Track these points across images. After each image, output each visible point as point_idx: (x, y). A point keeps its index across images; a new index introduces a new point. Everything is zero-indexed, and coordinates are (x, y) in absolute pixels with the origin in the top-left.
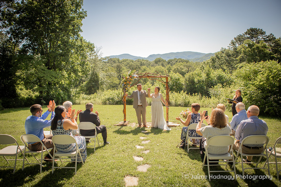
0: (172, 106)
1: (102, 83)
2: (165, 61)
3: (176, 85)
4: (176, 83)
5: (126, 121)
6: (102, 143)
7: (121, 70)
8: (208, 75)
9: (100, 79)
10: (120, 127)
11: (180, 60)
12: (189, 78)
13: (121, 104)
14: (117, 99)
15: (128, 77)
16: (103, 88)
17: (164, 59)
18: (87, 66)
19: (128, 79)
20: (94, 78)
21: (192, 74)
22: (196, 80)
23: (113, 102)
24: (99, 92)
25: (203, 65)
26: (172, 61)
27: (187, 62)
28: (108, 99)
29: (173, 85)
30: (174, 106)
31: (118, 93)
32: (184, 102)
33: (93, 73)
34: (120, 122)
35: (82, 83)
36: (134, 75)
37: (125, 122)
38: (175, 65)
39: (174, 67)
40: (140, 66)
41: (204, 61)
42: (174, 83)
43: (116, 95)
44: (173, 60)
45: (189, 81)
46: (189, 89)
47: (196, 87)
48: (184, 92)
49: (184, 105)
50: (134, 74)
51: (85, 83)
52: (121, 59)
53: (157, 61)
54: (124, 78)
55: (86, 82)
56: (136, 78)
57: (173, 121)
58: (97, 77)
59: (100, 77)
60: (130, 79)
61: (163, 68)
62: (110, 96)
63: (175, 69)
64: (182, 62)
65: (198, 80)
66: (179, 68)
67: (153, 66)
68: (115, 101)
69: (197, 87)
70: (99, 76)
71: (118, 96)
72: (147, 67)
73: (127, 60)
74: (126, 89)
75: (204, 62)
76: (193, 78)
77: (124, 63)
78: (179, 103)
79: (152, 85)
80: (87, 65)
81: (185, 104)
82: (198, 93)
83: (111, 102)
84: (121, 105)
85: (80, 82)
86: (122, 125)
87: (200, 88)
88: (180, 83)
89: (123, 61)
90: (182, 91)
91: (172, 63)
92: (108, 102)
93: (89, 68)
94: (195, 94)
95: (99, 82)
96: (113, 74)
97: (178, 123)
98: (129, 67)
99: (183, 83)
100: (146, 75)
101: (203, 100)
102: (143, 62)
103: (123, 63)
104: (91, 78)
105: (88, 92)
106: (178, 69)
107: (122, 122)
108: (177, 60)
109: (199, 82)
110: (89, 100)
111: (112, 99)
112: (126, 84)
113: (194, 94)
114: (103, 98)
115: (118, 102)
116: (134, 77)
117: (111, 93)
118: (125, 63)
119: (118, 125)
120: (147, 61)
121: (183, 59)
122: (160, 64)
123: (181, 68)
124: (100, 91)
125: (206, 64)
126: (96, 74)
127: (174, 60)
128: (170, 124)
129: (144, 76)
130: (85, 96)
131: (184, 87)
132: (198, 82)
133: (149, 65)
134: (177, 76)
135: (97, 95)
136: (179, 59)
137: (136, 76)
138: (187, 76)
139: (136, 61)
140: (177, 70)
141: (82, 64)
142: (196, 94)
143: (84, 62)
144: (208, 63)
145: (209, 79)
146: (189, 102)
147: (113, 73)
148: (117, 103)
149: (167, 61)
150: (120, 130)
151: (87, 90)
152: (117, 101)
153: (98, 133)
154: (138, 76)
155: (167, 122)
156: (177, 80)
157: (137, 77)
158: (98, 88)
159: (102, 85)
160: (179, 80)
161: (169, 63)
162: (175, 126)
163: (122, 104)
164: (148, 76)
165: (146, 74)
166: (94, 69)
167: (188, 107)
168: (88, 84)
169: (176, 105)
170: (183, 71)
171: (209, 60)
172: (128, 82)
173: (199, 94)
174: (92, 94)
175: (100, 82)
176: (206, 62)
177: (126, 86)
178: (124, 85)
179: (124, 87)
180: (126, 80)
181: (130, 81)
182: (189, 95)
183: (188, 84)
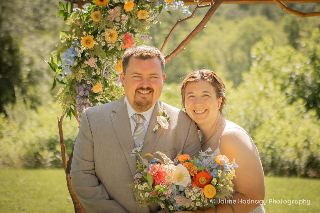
19: (111, 6)
112: (92, 53)
172: (111, 37)
177: (99, 63)
178: (76, 58)
179: (79, 79)
180: (96, 20)
181: (132, 31)
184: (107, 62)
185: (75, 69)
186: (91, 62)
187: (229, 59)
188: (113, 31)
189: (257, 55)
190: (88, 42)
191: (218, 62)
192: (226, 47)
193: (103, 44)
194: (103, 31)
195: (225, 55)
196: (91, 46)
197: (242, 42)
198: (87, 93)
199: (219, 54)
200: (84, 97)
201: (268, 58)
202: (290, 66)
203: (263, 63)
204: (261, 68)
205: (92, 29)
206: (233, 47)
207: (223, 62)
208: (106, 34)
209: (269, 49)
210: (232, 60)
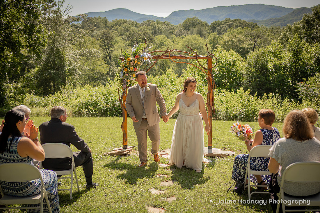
0: (220, 120)
1: (72, 72)
2: (206, 24)
3: (228, 76)
4: (229, 71)
5: (128, 147)
6: (83, 186)
7: (111, 45)
8: (296, 54)
9: (68, 63)
10: (116, 158)
11: (237, 22)
12: (256, 62)
13: (112, 115)
14: (105, 105)
15: (131, 58)
16: (74, 81)
17: (204, 20)
18: (39, 35)
19: (131, 61)
20: (54, 61)
21: (263, 53)
22: (270, 65)
23: (95, 111)
24: (65, 90)
25: (287, 33)
26: (221, 26)
27: (253, 26)
28: (86, 105)
29: (223, 77)
30: (223, 119)
31: (106, 92)
32: (246, 111)
33: (53, 49)
34: (115, 149)
35: (29, 72)
36: (144, 54)
37: (125, 147)
38: (227, 34)
39: (225, 37)
40: (151, 35)
41: (288, 25)
42: (223, 72)
43: (101, 96)
44: (223, 23)
45: (255, 67)
46: (256, 84)
47: (269, 81)
48: (245, 90)
49: (245, 118)
50: (144, 52)
51: (34, 71)
52: (111, 20)
53: (188, 24)
54: (123, 60)
55: (37, 69)
56: (148, 60)
57: (221, 147)
58: (60, 58)
59: (67, 59)
60: (136, 62)
61: (201, 40)
62: (91, 98)
63: (227, 42)
64: (243, 28)
65: (276, 66)
66: (235, 40)
67: (179, 35)
68: (100, 109)
69: (273, 80)
70: (65, 56)
71: (107, 99)
72: (166, 38)
73: (125, 22)
74: (129, 81)
75: (289, 28)
76: (265, 60)
77: (117, 28)
78: (234, 113)
79: (179, 76)
80: (39, 32)
81: (247, 115)
82: (275, 93)
83: (92, 111)
84: (113, 117)
85: (23, 70)
86: (121, 155)
87: (279, 82)
88: (236, 71)
89: (116, 25)
90: (241, 89)
91: (220, 30)
92: (84, 111)
93: (43, 38)
94: (267, 94)
95: (64, 68)
96: (95, 52)
97: (231, 151)
98: (129, 37)
99: (244, 72)
100: (168, 54)
101: (284, 107)
102: (158, 26)
103: (115, 27)
104: (48, 61)
105: (41, 90)
106: (232, 41)
107: (119, 149)
108: (231, 23)
109: (277, 68)
110: (43, 106)
111: (95, 105)
112: (127, 72)
113: (265, 94)
114: (75, 102)
115: (107, 110)
116: (143, 57)
117: (92, 93)
118: (120, 28)
119: (111, 154)
120: (167, 25)
121: (244, 22)
122: (195, 32)
123: (239, 40)
124: (68, 87)
125: (293, 31)
126: (58, 52)
127: (225, 23)
128: (216, 151)
129: (163, 55)
130: (36, 99)
131: (245, 79)
132: (274, 70)
133: (170, 33)
134: (231, 56)
135: (61, 96)
136: (235, 20)
137: (147, 55)
138: (252, 56)
139: (142, 24)
140: (230, 43)
141: (29, 30)
142: (270, 95)
143: (33, 26)
144: (297, 29)
145: (299, 64)
147: (95, 50)
148: (105, 113)
149: (210, 25)
150: (116, 163)
151: (38, 87)
152: (104, 110)
153: (77, 165)
154: (151, 57)
155: (210, 148)
156: (230, 65)
157: (149, 58)
158: (64, 82)
159: (70, 75)
160: (234, 65)
161: (213, 28)
162: (226, 156)
163: (115, 115)
164: (172, 56)
165: (167, 52)
166: (54, 41)
167: (253, 121)
168: (41, 72)
169: (229, 118)
170: (244, 46)
171: (299, 23)
172: (131, 68)
173: (277, 94)
174: (50, 95)
175: (67, 68)
176: (293, 27)
177: (128, 75)
178: (123, 74)
179: (124, 79)
180: (128, 65)
181: (136, 67)
182: (255, 96)
183: (253, 73)
184: (131, 75)
185: (123, 76)
186: (127, 75)
188: (132, 67)
190: (126, 70)
193: (130, 70)
194: (129, 67)
196: (127, 71)
198: (125, 82)
200: (125, 83)
205: (127, 66)
208: (130, 68)
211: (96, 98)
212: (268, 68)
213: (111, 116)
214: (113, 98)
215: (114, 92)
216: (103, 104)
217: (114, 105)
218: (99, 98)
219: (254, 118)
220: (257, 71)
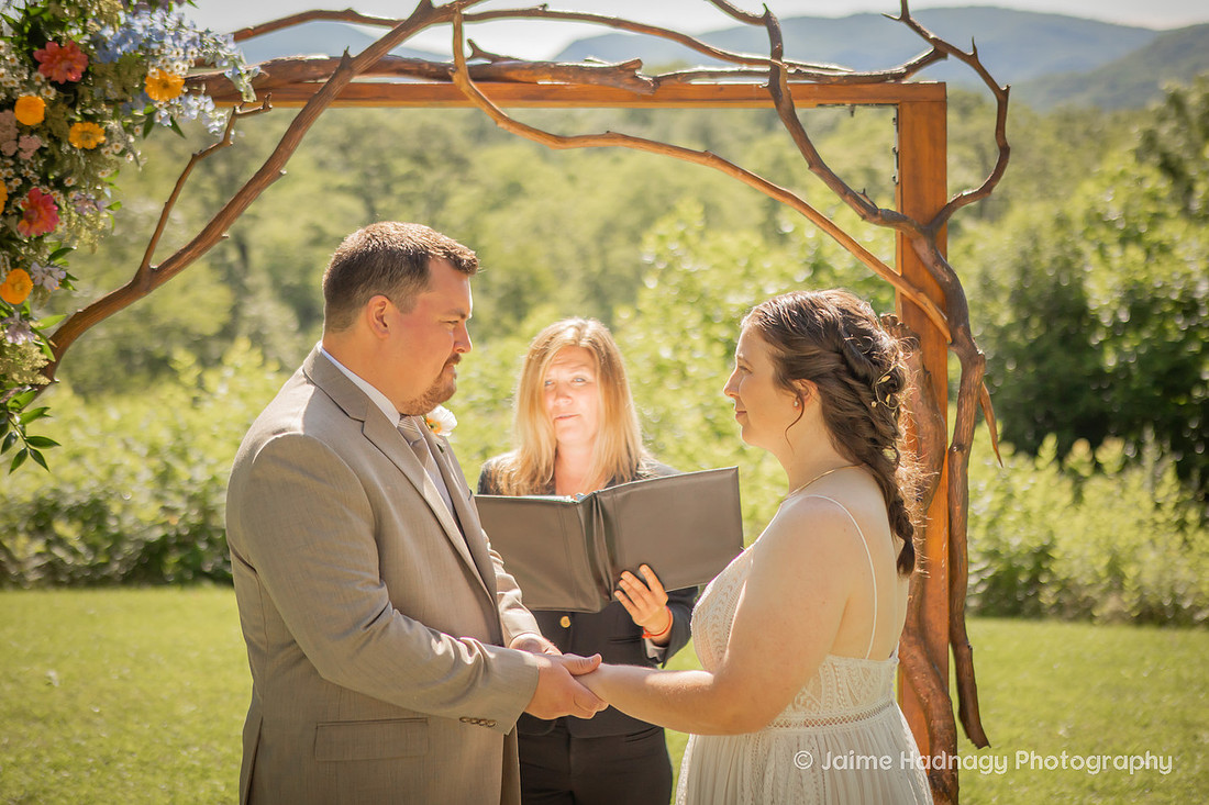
12: (1024, 272)
13: (193, 575)
14: (152, 512)
21: (1062, 222)
22: (1102, 292)
23: (93, 548)
28: (42, 517)
31: (164, 438)
41: (1171, 85)
43: (135, 462)
45: (1019, 299)
46: (1026, 392)
47: (1099, 373)
49: (986, 596)
65: (1133, 293)
68: (119, 539)
69: (1123, 368)
71: (164, 477)
75: (1176, 102)
76: (1069, 262)
82: (1138, 445)
83: (74, 552)
92: (27, 549)
94: (1095, 444)
109: (1143, 309)
111: (93, 513)
113: (1080, 446)
115: (162, 548)
129: (381, 55)
132: (1124, 317)
142: (1112, 452)
146: (1042, 555)
148: (150, 566)
152: (148, 544)
163: (207, 577)
167: (1037, 613)
181: (59, 184)
182: (1041, 463)
183: (1003, 333)
187: (596, 267)
189: (659, 257)
191: (563, 276)
192: (586, 231)
195: (583, 256)
197: (632, 219)
199: (565, 250)
201: (688, 266)
202: (750, 287)
203: (675, 279)
204: (670, 293)
206: (607, 230)
207: (577, 275)
209: (692, 238)
210: (604, 271)
211: (100, 473)
212: (1093, 305)
213: (181, 582)
214: (201, 474)
215: (204, 438)
216: (144, 507)
217: (207, 512)
218: (121, 472)
219: (1037, 594)
220: (1026, 323)
